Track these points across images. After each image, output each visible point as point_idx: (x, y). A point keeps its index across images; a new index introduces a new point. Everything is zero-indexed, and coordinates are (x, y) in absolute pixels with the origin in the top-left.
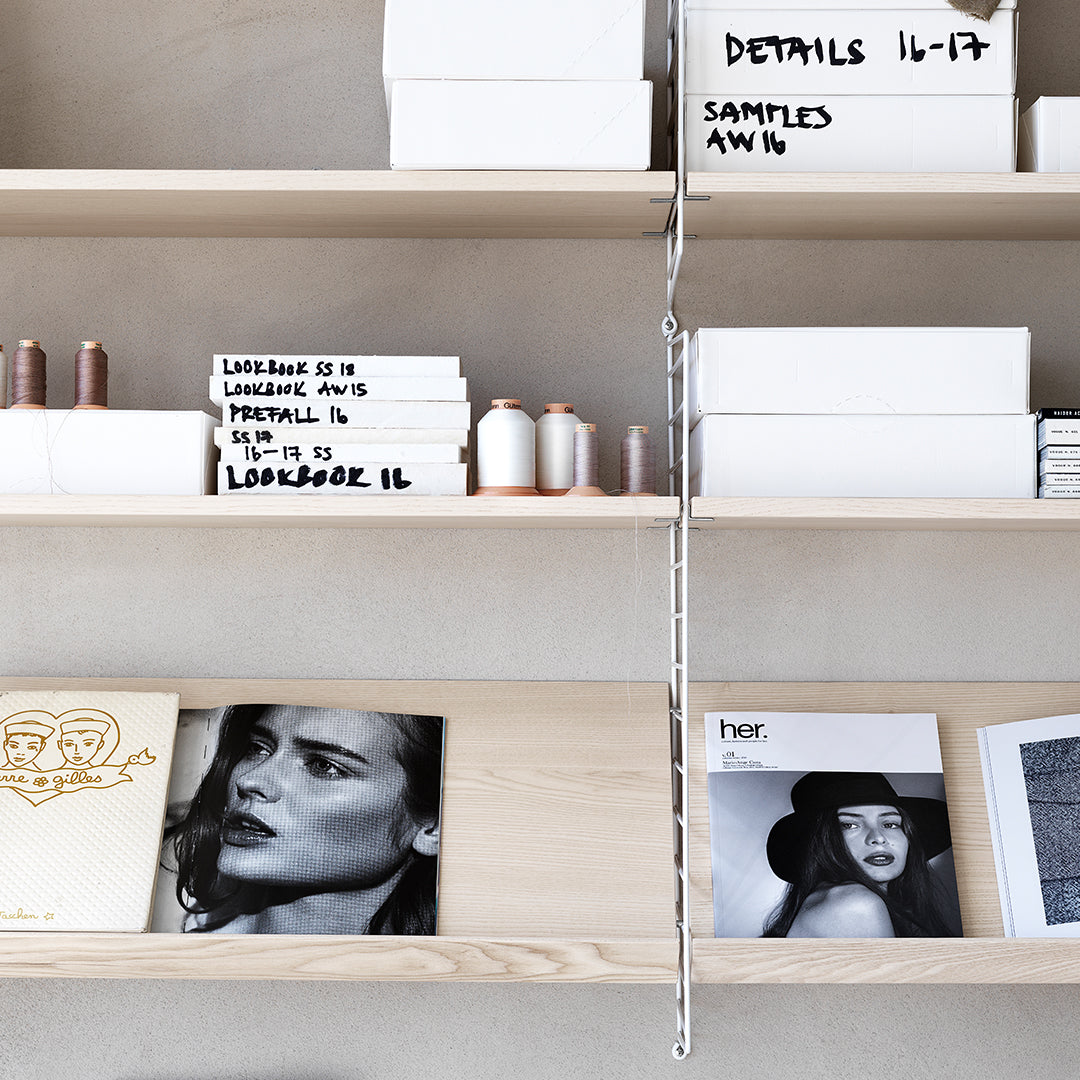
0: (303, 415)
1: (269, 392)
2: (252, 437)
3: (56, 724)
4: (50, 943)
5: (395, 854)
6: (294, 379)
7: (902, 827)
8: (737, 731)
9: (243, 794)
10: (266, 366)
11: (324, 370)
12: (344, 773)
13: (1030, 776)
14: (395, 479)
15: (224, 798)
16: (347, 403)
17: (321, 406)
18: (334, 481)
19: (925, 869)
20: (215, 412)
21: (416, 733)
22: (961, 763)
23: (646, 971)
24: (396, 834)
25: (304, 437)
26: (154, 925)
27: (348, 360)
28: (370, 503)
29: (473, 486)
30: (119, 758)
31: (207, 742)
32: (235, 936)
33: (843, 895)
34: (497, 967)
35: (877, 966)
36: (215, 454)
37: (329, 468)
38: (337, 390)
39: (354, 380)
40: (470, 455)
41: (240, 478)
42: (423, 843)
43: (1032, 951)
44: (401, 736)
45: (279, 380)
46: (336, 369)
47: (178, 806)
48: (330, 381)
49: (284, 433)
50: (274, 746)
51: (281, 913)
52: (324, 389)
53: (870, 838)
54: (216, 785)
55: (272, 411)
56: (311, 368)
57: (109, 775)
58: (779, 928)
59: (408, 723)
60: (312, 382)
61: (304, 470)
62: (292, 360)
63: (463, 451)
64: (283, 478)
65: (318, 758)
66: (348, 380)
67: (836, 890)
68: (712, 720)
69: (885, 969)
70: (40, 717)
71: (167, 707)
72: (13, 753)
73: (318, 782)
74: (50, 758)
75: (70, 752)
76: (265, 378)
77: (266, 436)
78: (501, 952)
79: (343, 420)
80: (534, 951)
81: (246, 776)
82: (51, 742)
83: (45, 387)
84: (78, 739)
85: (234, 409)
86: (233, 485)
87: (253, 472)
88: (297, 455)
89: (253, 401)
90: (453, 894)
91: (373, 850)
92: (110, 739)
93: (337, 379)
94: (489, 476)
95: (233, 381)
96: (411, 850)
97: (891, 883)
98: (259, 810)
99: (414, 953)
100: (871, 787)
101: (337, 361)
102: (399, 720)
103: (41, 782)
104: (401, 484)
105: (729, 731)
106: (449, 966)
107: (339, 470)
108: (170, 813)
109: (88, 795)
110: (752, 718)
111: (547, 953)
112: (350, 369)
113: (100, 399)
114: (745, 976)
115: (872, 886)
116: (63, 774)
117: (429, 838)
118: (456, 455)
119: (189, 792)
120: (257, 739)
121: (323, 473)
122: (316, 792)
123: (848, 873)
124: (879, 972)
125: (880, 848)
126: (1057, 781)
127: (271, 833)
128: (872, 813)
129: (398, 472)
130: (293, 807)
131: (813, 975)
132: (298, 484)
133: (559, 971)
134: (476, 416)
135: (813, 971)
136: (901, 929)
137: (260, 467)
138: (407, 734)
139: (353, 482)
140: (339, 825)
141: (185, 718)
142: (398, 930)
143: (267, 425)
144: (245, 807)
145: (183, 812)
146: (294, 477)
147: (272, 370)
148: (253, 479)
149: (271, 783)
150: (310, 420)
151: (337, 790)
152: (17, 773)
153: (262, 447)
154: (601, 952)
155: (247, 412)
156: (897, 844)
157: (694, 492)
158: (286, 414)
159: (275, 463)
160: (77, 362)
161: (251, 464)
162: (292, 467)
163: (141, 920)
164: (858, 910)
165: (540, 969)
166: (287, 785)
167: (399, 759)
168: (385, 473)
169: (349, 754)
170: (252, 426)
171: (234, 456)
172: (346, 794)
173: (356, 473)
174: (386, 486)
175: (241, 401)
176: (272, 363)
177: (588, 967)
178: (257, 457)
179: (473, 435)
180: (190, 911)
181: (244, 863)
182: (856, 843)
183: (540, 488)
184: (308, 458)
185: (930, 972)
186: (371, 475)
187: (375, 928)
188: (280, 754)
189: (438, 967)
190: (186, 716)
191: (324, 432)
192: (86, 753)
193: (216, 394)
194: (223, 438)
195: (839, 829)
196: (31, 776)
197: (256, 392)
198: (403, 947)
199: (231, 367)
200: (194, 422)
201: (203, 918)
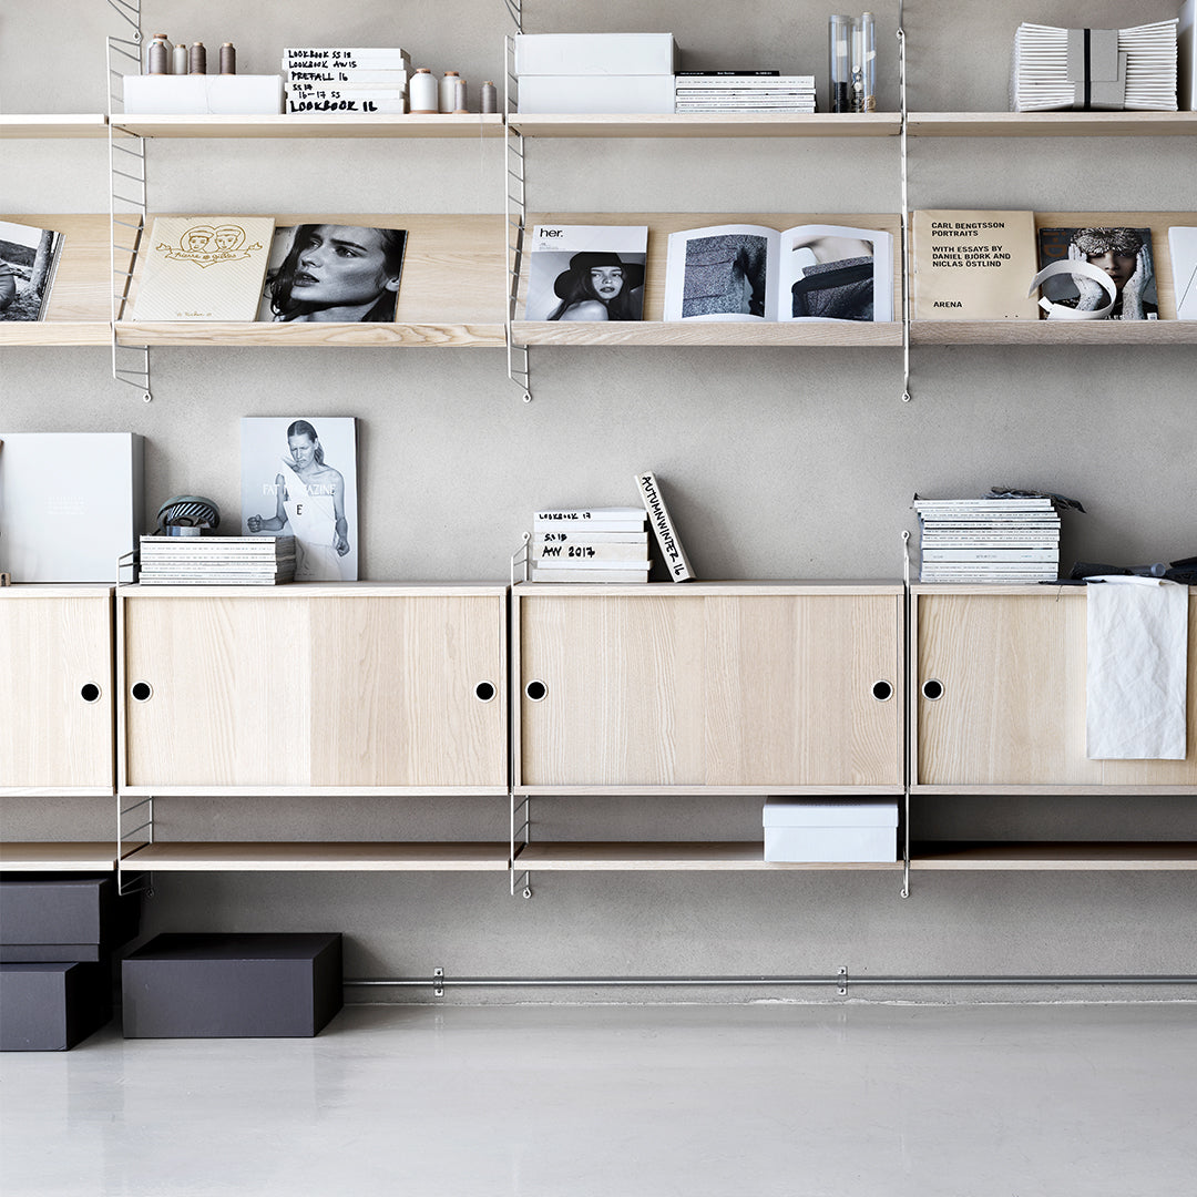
0: (326, 77)
1: (311, 66)
2: (303, 87)
3: (214, 232)
4: (209, 327)
5: (376, 291)
6: (323, 59)
7: (621, 276)
8: (549, 234)
9: (304, 264)
10: (309, 54)
11: (337, 55)
12: (354, 255)
13: (689, 254)
14: (368, 107)
15: (295, 265)
16: (347, 71)
17: (335, 72)
18: (341, 108)
19: (629, 294)
20: (284, 75)
21: (392, 237)
22: (657, 249)
23: (491, 340)
24: (378, 282)
25: (327, 87)
26: (259, 318)
27: (347, 51)
28: (359, 118)
29: (407, 110)
30: (244, 247)
31: (289, 242)
32: (299, 323)
33: (586, 305)
34: (421, 338)
35: (599, 335)
36: (285, 95)
37: (339, 102)
38: (342, 65)
39: (351, 60)
40: (406, 95)
41: (297, 107)
42: (391, 286)
43: (673, 328)
44: (385, 239)
45: (314, 60)
46: (342, 55)
47: (273, 270)
48: (339, 60)
49: (317, 85)
50: (321, 242)
51: (319, 314)
52: (336, 64)
53: (605, 280)
54: (292, 261)
55: (312, 75)
56: (330, 54)
57: (239, 254)
58: (556, 317)
59: (389, 234)
60: (331, 61)
61: (327, 102)
62: (321, 51)
63: (404, 94)
64: (317, 107)
65: (342, 248)
66: (348, 60)
67: (584, 303)
68: (537, 229)
69: (604, 337)
70: (206, 229)
71: (268, 227)
72: (193, 245)
73: (341, 258)
74: (211, 247)
75: (221, 244)
76: (308, 59)
77: (310, 87)
78: (422, 330)
79: (345, 79)
80: (437, 329)
81: (306, 256)
82: (212, 240)
83: (205, 65)
84: (225, 239)
85: (294, 74)
86: (293, 110)
87: (303, 104)
88: (324, 96)
89: (303, 70)
90: (402, 308)
91: (367, 288)
92: (241, 239)
93: (342, 60)
94: (414, 106)
95: (293, 60)
96: (385, 288)
97: (611, 300)
98: (311, 271)
99: (380, 330)
100: (609, 259)
101: (342, 51)
102: (384, 232)
103: (207, 257)
104: (373, 109)
105: (544, 234)
106: (399, 339)
107: (343, 102)
108: (269, 273)
109: (228, 263)
110: (556, 228)
111: (443, 331)
112: (349, 55)
113: (233, 71)
114: (537, 341)
115: (602, 301)
116: (217, 254)
117: (395, 284)
118: (398, 95)
119: (279, 263)
120: (313, 240)
121: (336, 104)
122: (340, 263)
123: (591, 295)
124: (600, 338)
125: (608, 285)
126: (700, 256)
127: (317, 281)
128: (608, 270)
129: (371, 103)
130: (328, 269)
131: (570, 341)
132: (324, 110)
133: (450, 341)
134: (409, 77)
135: (569, 338)
136: (611, 317)
137: (306, 101)
138: (388, 238)
139: (350, 108)
140: (350, 278)
141: (279, 231)
142: (375, 320)
143: (309, 82)
144: (305, 269)
145: (276, 273)
146: (322, 106)
147: (312, 56)
148: (302, 107)
149: (319, 259)
150: (329, 79)
151: (351, 262)
152: (195, 254)
153: (308, 91)
154: (468, 329)
155: (300, 75)
156: (617, 283)
157: (513, 110)
158: (318, 76)
159: (313, 99)
160: (221, 53)
161: (302, 100)
162: (321, 101)
163: (253, 316)
164: (594, 311)
165: (440, 339)
166: (326, 260)
167: (382, 249)
168: (365, 104)
169: (358, 246)
170: (302, 82)
171: (294, 96)
172: (354, 264)
173: (351, 104)
174: (366, 110)
175: (297, 70)
176: (312, 52)
177: (464, 339)
178: (305, 96)
179: (407, 86)
180: (276, 315)
181: (302, 293)
182: (597, 283)
183: (440, 110)
184: (329, 97)
185: (625, 339)
186: (358, 105)
187: (364, 319)
188: (323, 246)
189: (393, 339)
190: (278, 230)
191: (336, 85)
192: (228, 245)
193: (285, 66)
194: (289, 88)
195: (590, 276)
196: (202, 255)
197: (304, 66)
198: (375, 328)
199: (292, 54)
200: (276, 80)
201: (283, 317)
